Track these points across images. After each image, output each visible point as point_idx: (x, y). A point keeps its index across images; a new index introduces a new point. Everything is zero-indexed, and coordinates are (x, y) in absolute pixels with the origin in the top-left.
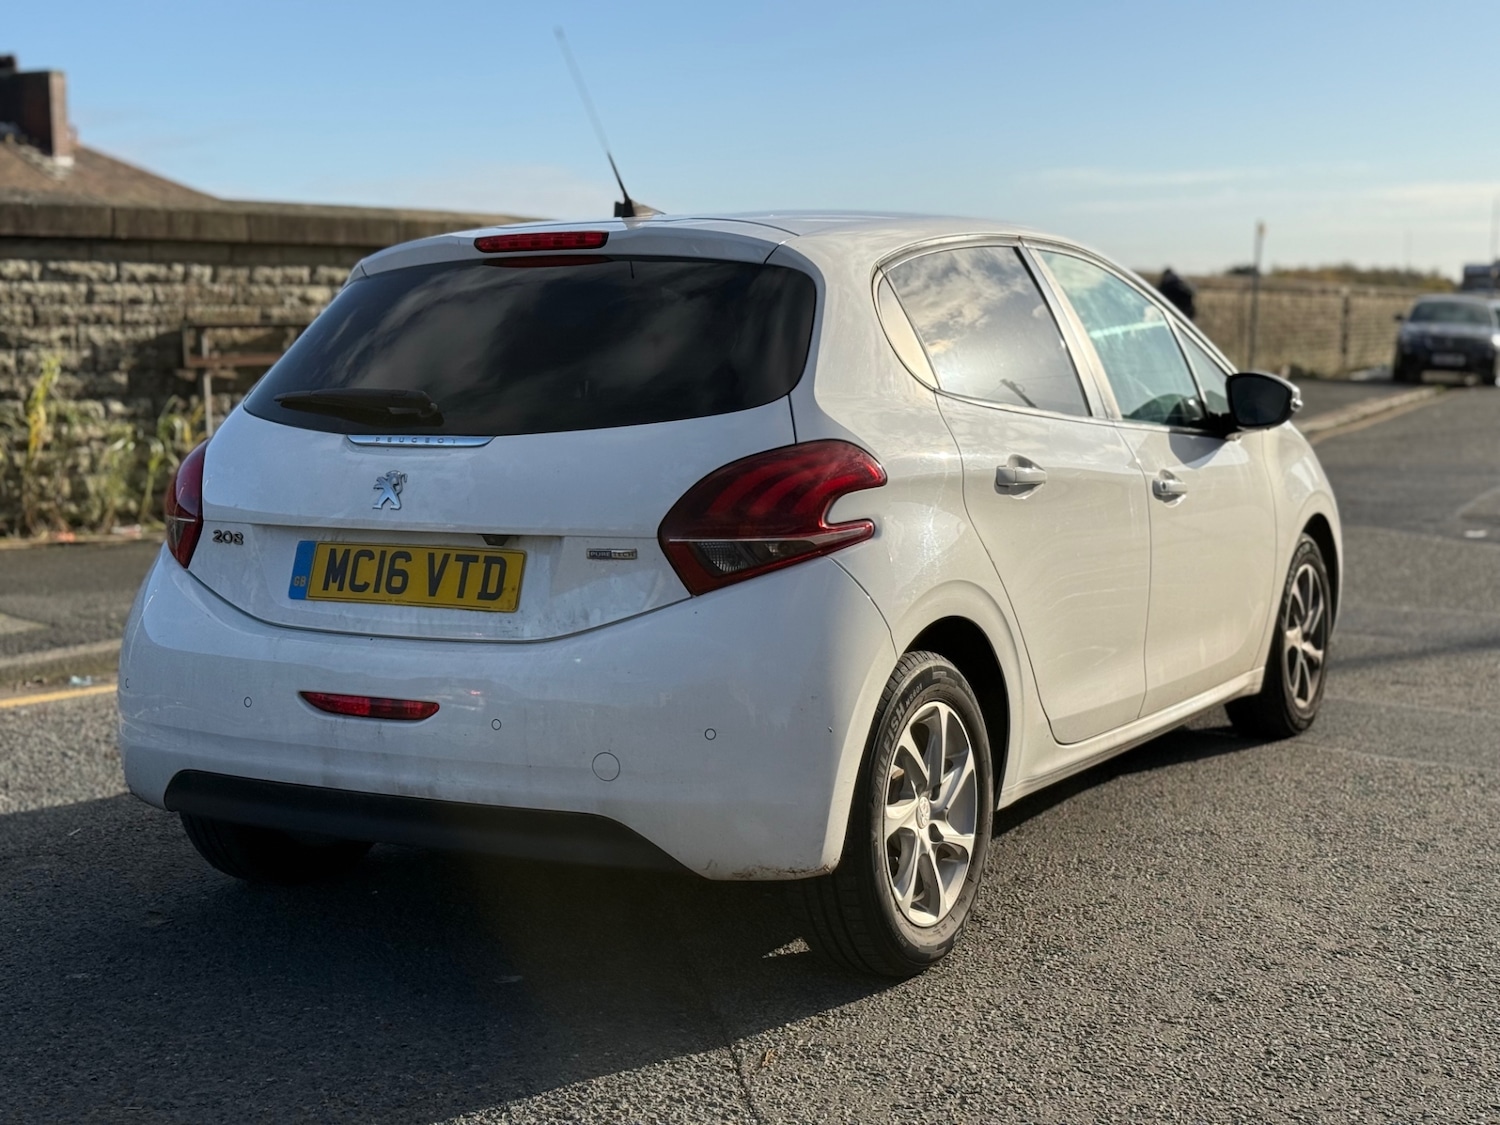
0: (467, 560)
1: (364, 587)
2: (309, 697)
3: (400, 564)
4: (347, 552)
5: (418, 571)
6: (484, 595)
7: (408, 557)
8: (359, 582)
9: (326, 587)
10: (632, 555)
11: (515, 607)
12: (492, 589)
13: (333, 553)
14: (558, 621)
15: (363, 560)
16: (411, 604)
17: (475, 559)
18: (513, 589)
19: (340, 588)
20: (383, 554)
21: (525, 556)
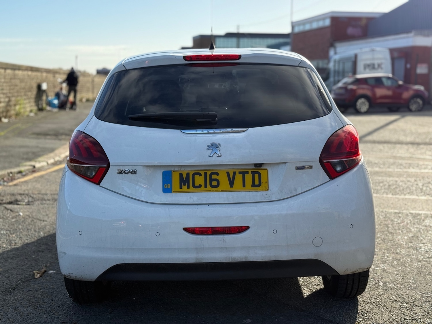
0: (244, 173)
1: (200, 186)
2: (186, 229)
3: (214, 177)
4: (188, 174)
5: (223, 179)
6: (254, 185)
7: (218, 174)
8: (197, 184)
9: (181, 187)
10: (311, 167)
11: (267, 189)
12: (257, 183)
13: (181, 175)
14: (285, 193)
15: (196, 177)
16: (223, 191)
17: (247, 173)
18: (266, 183)
19: (188, 187)
20: (206, 174)
21: (267, 170)
